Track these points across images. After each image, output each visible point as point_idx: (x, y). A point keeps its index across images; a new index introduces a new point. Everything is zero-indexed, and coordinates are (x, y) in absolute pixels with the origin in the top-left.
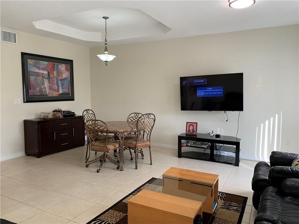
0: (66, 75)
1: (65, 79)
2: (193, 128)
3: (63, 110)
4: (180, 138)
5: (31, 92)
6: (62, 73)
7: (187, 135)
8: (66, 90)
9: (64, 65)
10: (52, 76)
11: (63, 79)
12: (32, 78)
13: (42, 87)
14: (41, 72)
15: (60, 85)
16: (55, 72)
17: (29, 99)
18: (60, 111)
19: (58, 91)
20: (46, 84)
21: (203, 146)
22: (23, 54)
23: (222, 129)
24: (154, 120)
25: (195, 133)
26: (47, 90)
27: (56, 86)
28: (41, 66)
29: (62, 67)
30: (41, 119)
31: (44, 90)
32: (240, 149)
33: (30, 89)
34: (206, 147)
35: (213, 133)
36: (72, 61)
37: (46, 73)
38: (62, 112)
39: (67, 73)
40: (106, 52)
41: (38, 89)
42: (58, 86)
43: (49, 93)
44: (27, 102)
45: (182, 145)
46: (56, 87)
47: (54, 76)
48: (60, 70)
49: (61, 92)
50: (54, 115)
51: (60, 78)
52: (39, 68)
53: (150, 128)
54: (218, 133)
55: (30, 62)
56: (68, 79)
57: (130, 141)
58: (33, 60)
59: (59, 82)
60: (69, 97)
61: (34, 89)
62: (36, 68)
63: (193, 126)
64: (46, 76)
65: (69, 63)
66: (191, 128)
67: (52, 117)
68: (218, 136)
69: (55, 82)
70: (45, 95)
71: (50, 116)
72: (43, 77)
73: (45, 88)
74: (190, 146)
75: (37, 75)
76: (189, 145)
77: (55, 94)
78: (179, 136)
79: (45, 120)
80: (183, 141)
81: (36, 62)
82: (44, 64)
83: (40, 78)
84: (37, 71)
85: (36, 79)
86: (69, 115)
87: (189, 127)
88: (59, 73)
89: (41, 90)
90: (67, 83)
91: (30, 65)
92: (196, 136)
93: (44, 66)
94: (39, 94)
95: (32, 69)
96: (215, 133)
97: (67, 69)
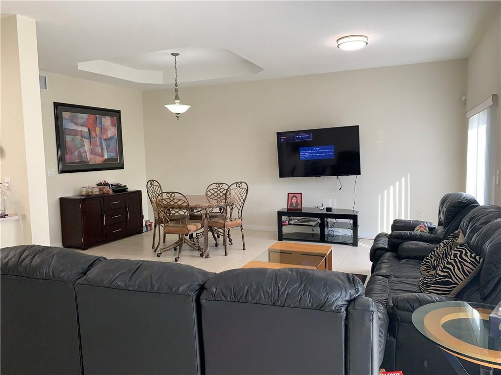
0: (112, 132)
1: (111, 138)
2: (297, 201)
3: (110, 183)
4: (280, 214)
5: (68, 158)
6: (106, 130)
7: (288, 209)
8: (113, 155)
9: (109, 118)
10: (93, 134)
11: (108, 139)
12: (68, 138)
13: (82, 151)
14: (80, 128)
15: (105, 147)
16: (98, 129)
17: (65, 168)
18: (106, 184)
19: (103, 156)
20: (87, 147)
21: (311, 223)
22: (56, 105)
23: (335, 200)
24: (247, 191)
25: (299, 207)
26: (88, 154)
27: (99, 148)
28: (80, 121)
29: (107, 121)
30: (83, 196)
31: (83, 155)
32: (358, 224)
33: (67, 154)
34: (314, 224)
35: (322, 206)
36: (119, 112)
37: (86, 130)
38: (109, 185)
39: (114, 130)
40: (176, 101)
41: (76, 153)
42: (102, 149)
43: (90, 159)
44: (63, 172)
45: (283, 224)
46: (99, 150)
47: (96, 135)
48: (104, 125)
49: (106, 157)
50: (100, 190)
51: (104, 137)
52: (76, 124)
53: (242, 201)
54: (330, 206)
55: (66, 115)
56: (114, 138)
57: (215, 220)
58: (69, 113)
59: (104, 142)
60: (117, 164)
61: (72, 153)
62: (73, 124)
63: (296, 197)
64: (87, 135)
65: (115, 114)
66: (294, 200)
67: (98, 193)
68: (329, 209)
69: (98, 144)
70: (86, 162)
71: (96, 191)
72: (83, 137)
73: (86, 152)
74: (294, 224)
75: (75, 133)
76: (292, 222)
77: (98, 160)
78: (278, 212)
79: (89, 197)
80: (284, 218)
81: (74, 115)
82: (83, 118)
83: (79, 138)
84: (75, 127)
85: (73, 140)
86: (120, 190)
87: (292, 199)
88: (103, 130)
89: (80, 156)
90: (114, 143)
91: (66, 119)
92: (301, 210)
93: (83, 121)
94: (78, 161)
95: (68, 125)
96: (325, 207)
97: (113, 124)
